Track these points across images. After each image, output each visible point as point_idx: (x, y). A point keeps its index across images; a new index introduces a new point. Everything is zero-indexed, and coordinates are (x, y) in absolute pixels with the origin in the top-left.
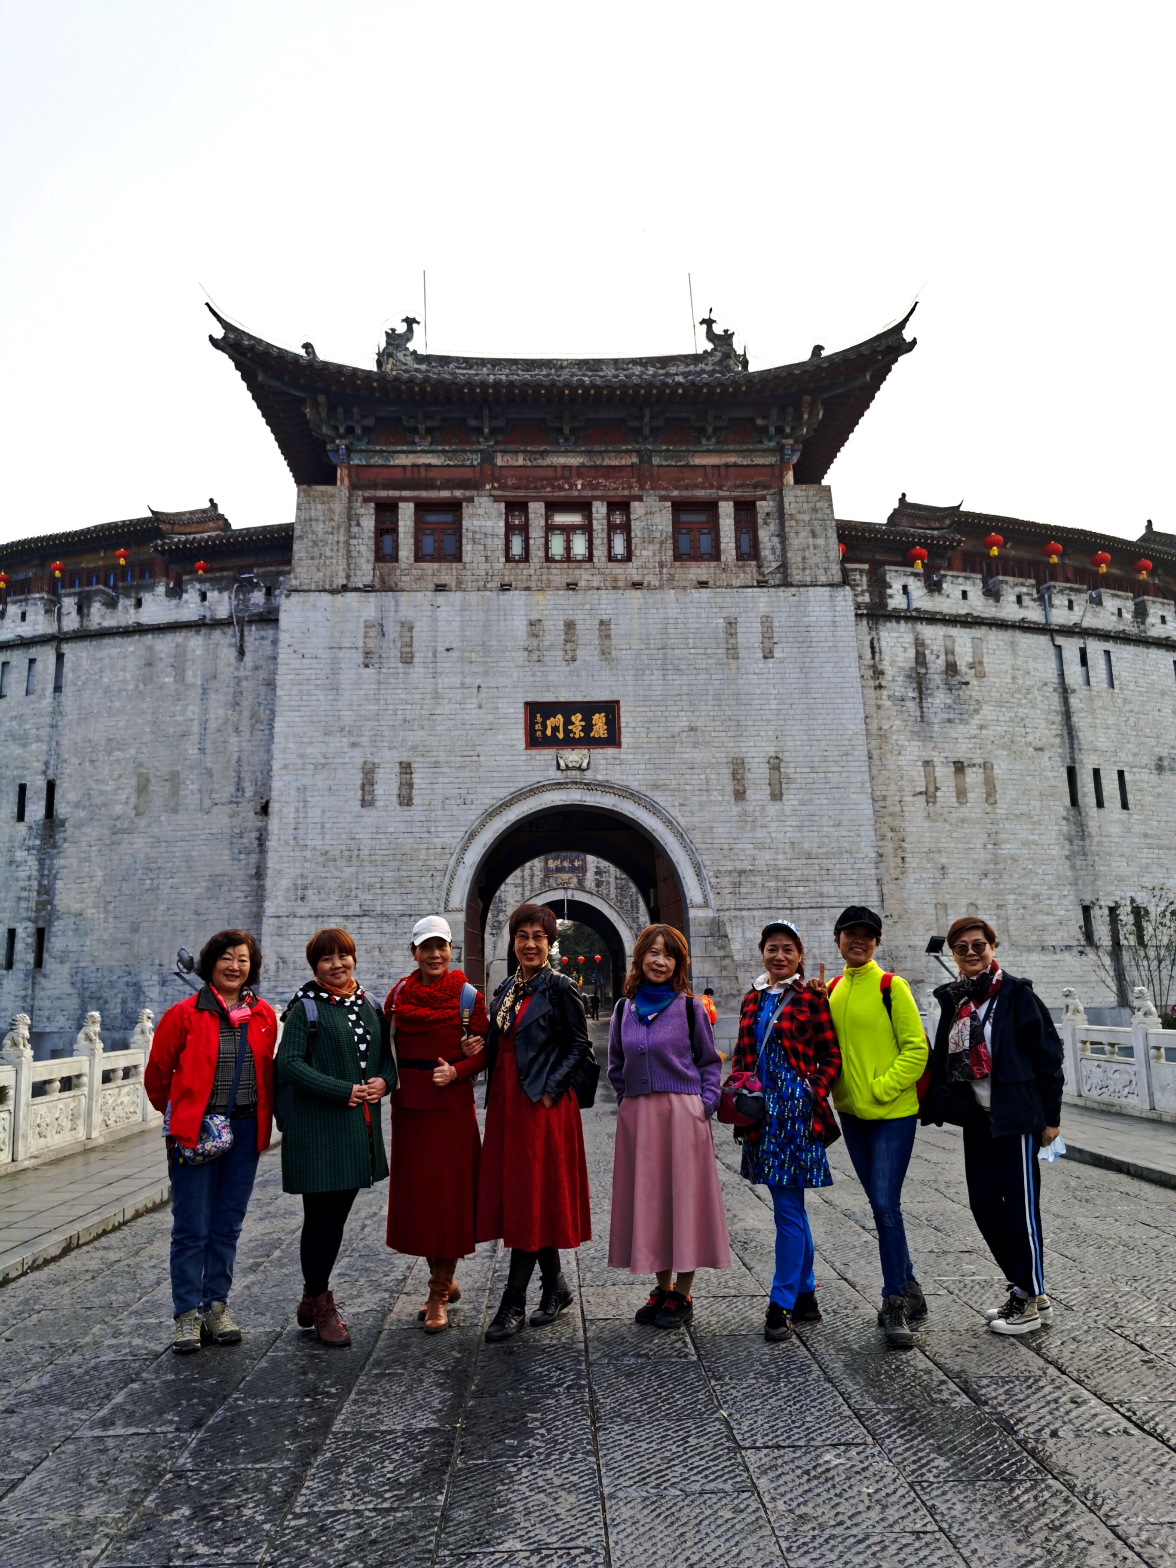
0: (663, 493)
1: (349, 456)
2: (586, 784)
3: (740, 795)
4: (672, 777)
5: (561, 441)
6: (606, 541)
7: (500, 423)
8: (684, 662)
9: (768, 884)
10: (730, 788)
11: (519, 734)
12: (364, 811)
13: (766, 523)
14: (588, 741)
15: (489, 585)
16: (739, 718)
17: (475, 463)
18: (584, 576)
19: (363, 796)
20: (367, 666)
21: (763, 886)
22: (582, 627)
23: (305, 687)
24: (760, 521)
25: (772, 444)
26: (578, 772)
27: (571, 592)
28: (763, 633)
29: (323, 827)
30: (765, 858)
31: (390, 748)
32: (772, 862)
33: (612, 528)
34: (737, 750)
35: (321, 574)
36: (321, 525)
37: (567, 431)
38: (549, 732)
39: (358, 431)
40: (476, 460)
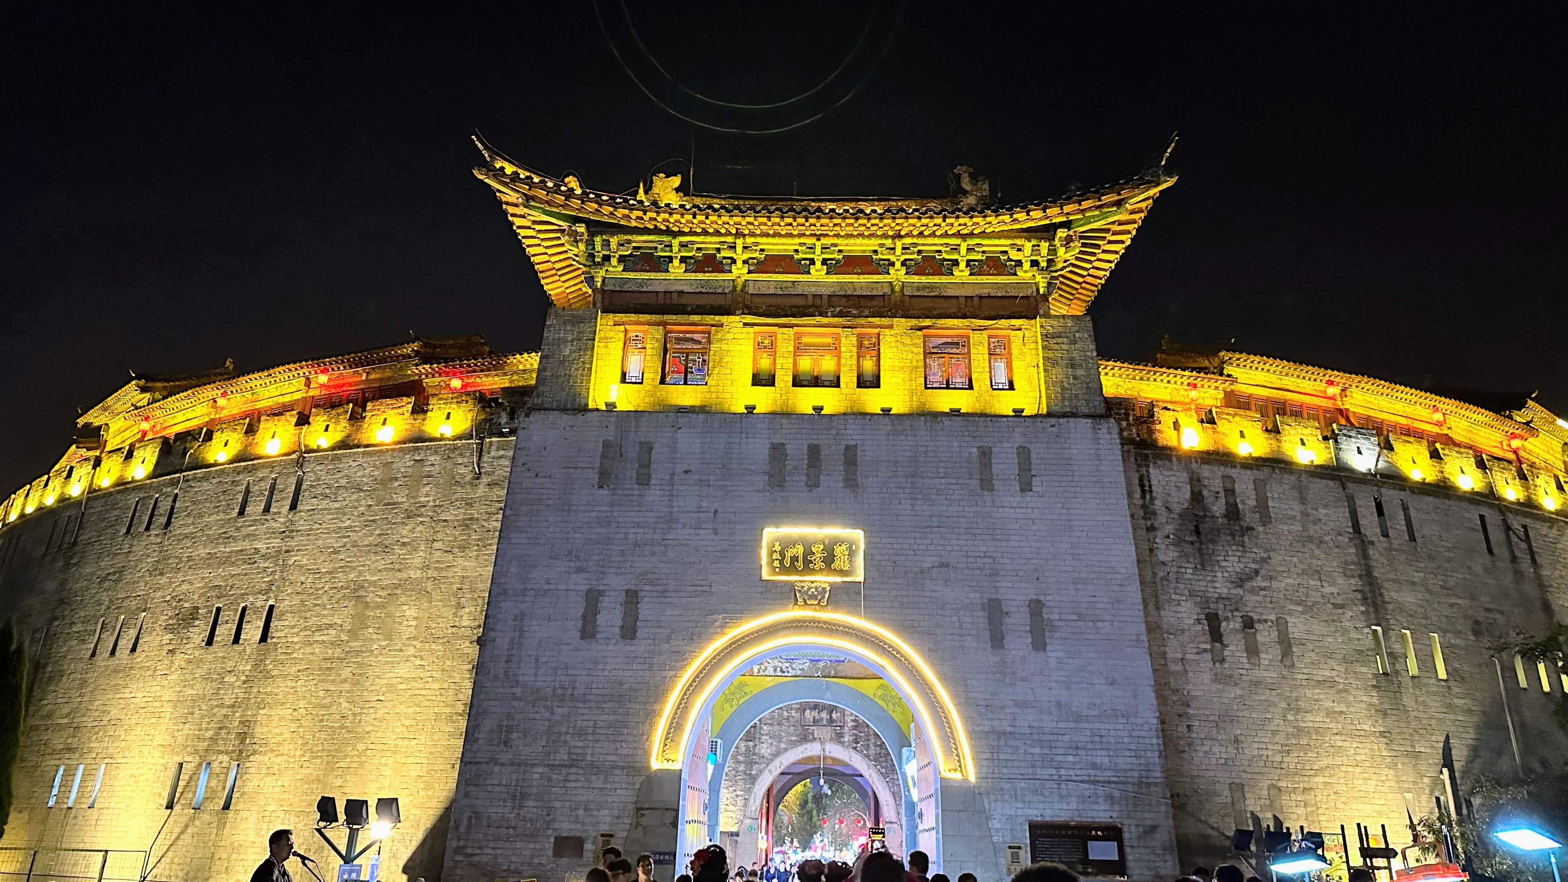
0: (914, 321)
1: (603, 282)
2: (825, 622)
3: (997, 641)
4: (922, 618)
5: (813, 270)
6: (854, 367)
7: (753, 254)
8: (935, 492)
9: (1032, 750)
10: (985, 633)
11: (755, 563)
12: (584, 644)
13: (1022, 354)
15: (733, 409)
16: (994, 555)
17: (727, 290)
18: (830, 401)
19: (584, 627)
20: (601, 487)
22: (827, 452)
24: (1015, 351)
25: (1028, 276)
26: (817, 608)
27: (816, 416)
28: (1019, 465)
29: (537, 660)
30: (1027, 719)
31: (617, 574)
32: (1035, 724)
33: (861, 355)
34: (993, 591)
35: (564, 393)
36: (569, 346)
37: (818, 262)
38: (787, 562)
39: (615, 259)
40: (728, 287)
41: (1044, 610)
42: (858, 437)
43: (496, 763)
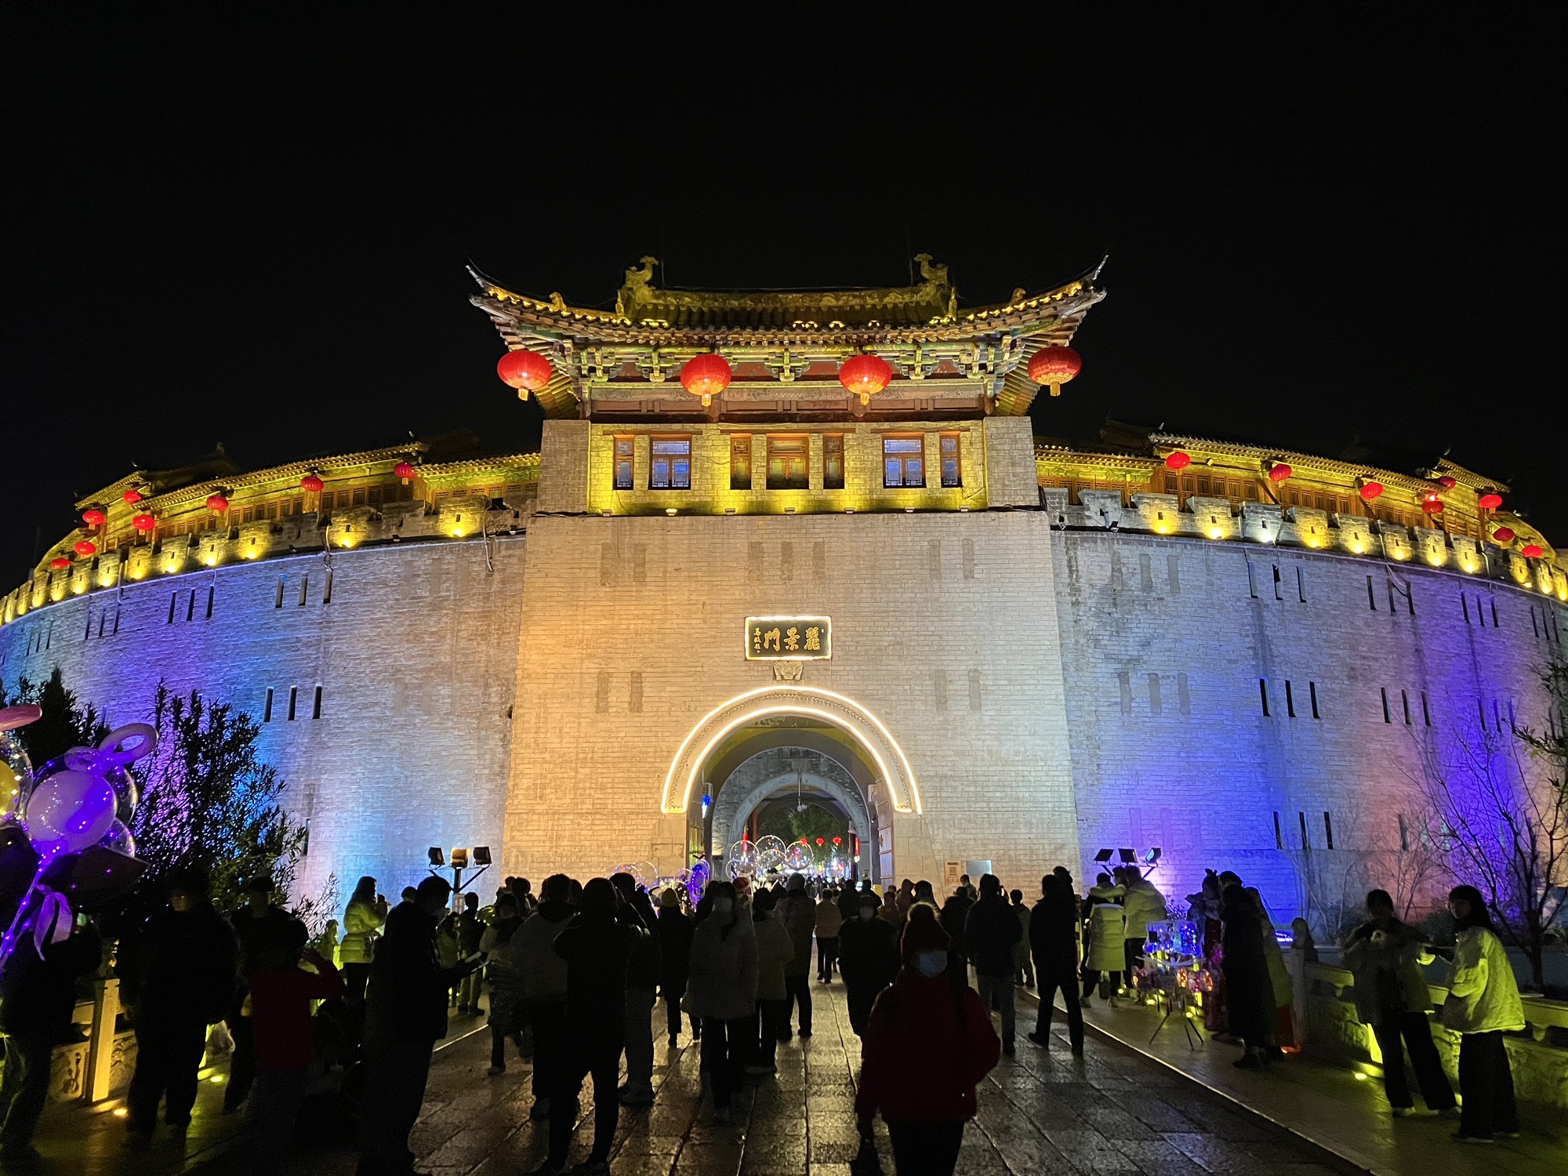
0: (874, 426)
2: (799, 693)
3: (942, 703)
4: (879, 687)
5: (782, 378)
6: (821, 470)
9: (968, 789)
10: (933, 699)
11: (744, 647)
12: (599, 717)
13: (969, 453)
14: (802, 650)
15: (714, 511)
16: (941, 633)
18: (800, 501)
19: (598, 702)
20: (604, 585)
22: (798, 549)
23: (548, 604)
24: (964, 452)
25: (977, 379)
26: (792, 682)
27: (788, 517)
28: (964, 555)
29: (561, 731)
30: (965, 765)
31: (624, 659)
34: (939, 663)
35: (564, 501)
36: (565, 457)
37: (787, 370)
38: (767, 645)
41: (981, 677)
42: (824, 535)
43: (534, 813)
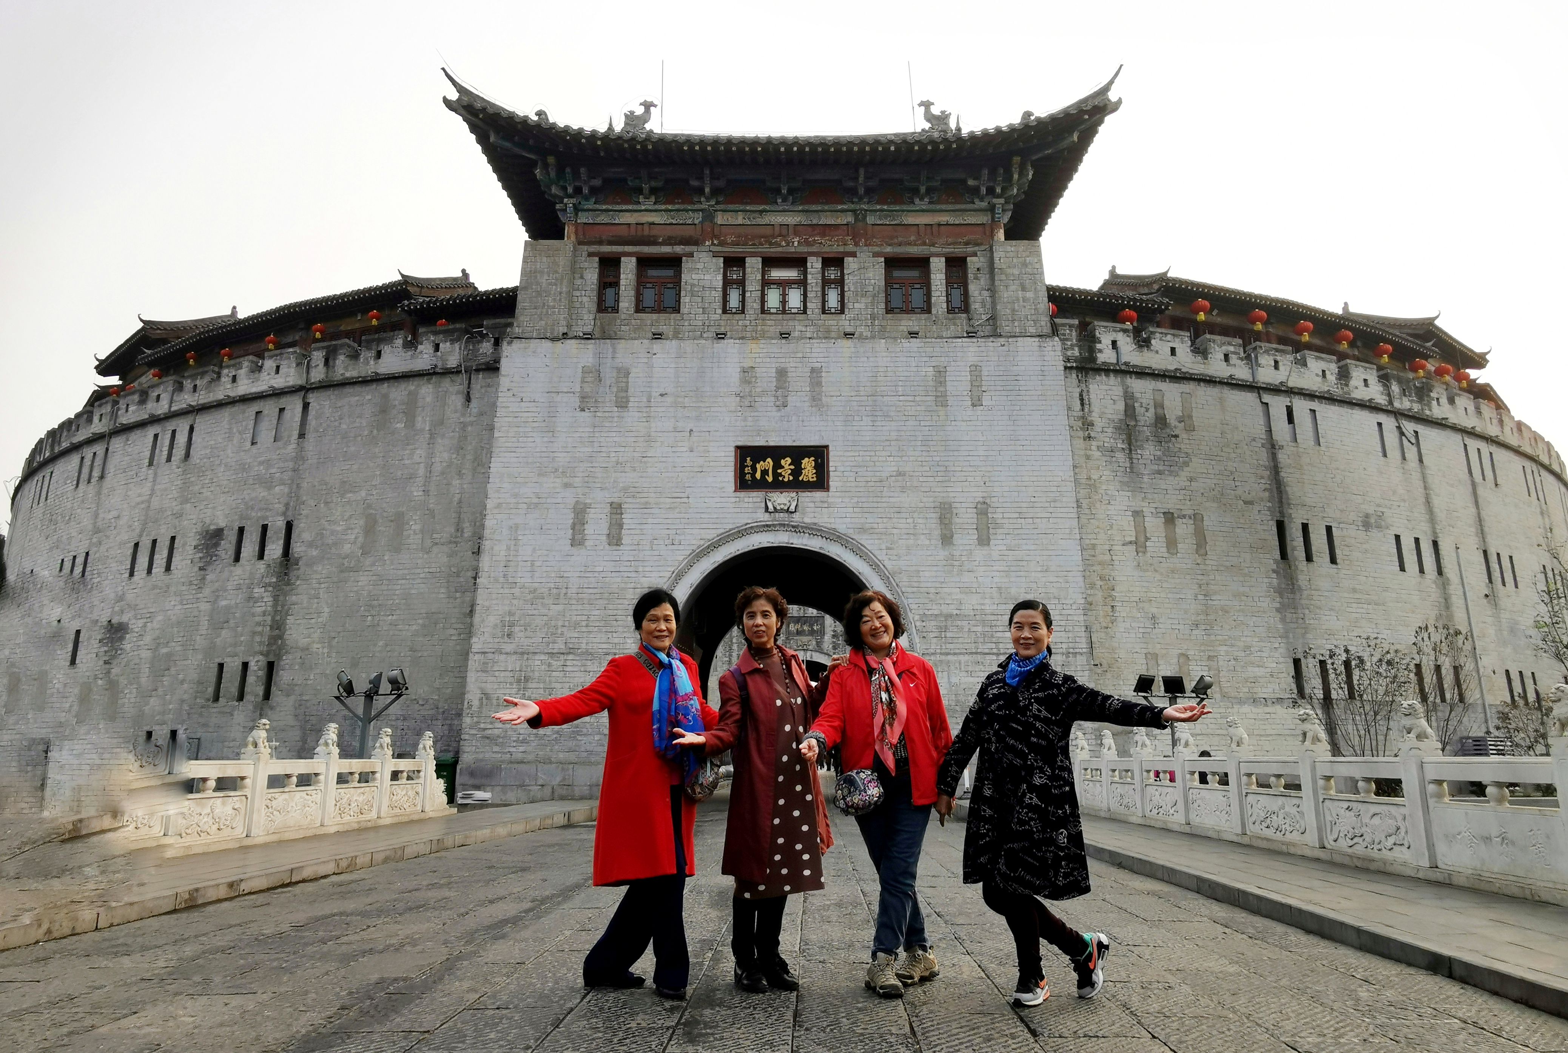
0: (877, 249)
1: (577, 214)
2: (793, 527)
3: (947, 539)
4: (880, 520)
5: (779, 201)
6: (819, 294)
7: (721, 183)
8: (894, 408)
9: (975, 629)
10: (937, 533)
11: (729, 476)
12: (574, 551)
13: (976, 278)
14: (797, 484)
15: (705, 335)
16: (946, 464)
17: (696, 222)
18: (797, 327)
19: (573, 535)
20: (583, 410)
21: (969, 631)
22: (794, 374)
23: (521, 429)
24: (970, 276)
25: (984, 204)
26: (786, 515)
27: (784, 341)
28: (971, 382)
29: (532, 565)
30: (971, 603)
31: (602, 489)
32: (979, 607)
33: (826, 283)
34: (945, 495)
35: (543, 323)
36: (546, 277)
37: (784, 191)
38: (758, 475)
39: (586, 190)
40: (698, 218)
41: (990, 510)
42: (823, 360)
43: (501, 653)
